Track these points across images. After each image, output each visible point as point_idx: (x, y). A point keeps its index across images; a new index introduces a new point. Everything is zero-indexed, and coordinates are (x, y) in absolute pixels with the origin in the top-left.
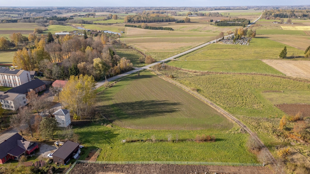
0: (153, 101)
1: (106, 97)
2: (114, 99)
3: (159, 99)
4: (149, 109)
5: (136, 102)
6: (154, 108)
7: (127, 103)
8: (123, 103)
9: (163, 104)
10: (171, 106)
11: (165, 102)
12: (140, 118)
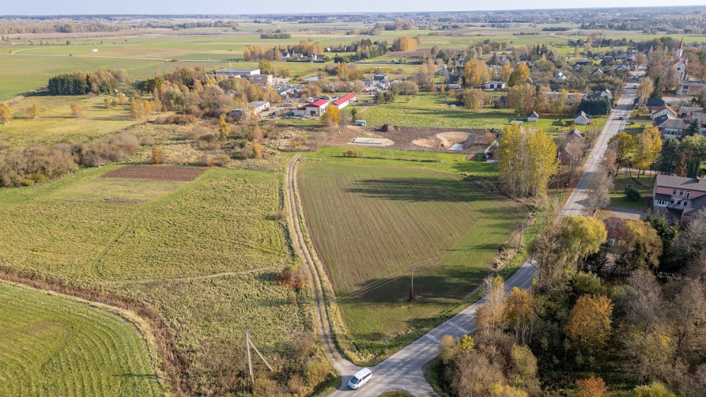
0: (393, 198)
1: (497, 218)
2: (476, 211)
3: (379, 200)
4: (405, 188)
5: (427, 200)
6: (396, 188)
7: (445, 200)
8: (454, 201)
9: (377, 192)
10: (364, 188)
11: (370, 195)
12: (421, 179)
